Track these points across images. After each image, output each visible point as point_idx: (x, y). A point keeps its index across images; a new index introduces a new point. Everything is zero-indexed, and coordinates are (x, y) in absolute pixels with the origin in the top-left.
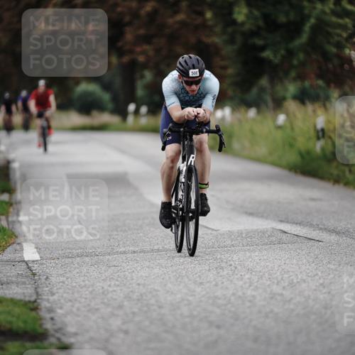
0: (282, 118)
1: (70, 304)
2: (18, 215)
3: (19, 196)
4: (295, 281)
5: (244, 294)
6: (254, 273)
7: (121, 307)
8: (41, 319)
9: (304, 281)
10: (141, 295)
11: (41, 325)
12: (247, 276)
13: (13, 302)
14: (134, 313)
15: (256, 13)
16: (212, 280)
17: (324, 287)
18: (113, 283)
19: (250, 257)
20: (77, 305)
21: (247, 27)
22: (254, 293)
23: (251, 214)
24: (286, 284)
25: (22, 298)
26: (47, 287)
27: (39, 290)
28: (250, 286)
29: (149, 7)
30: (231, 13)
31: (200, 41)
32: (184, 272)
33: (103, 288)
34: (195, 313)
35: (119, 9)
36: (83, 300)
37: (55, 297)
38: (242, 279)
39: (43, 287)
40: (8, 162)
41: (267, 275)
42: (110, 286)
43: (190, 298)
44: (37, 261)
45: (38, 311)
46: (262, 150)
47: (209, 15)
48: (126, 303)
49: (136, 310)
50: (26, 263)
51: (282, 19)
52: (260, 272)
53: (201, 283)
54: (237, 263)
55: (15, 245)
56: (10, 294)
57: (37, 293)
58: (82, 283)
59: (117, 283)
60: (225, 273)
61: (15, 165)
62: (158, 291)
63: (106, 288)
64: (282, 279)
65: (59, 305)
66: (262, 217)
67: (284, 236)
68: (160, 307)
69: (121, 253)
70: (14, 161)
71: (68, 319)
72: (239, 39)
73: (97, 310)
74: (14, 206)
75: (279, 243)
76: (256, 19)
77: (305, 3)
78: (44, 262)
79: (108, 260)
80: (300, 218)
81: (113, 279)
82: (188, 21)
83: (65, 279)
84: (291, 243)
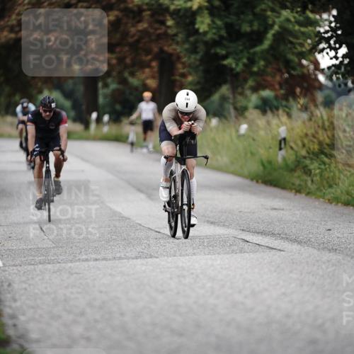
0: (244, 128)
1: (32, 311)
7: (83, 314)
8: (3, 325)
11: (4, 332)
12: (209, 285)
14: (96, 321)
15: (219, 23)
18: (75, 291)
19: (212, 265)
20: (39, 312)
21: (209, 36)
23: (212, 223)
26: (10, 293)
29: (112, 16)
30: (193, 23)
31: (162, 51)
33: (65, 295)
34: (157, 321)
36: (46, 306)
37: (18, 304)
38: (204, 288)
39: (6, 293)
42: (72, 293)
43: (152, 306)
45: (1, 317)
46: (224, 160)
47: (170, 23)
48: (88, 310)
51: (246, 28)
52: (221, 280)
53: (163, 292)
54: (199, 271)
58: (44, 290)
59: (79, 290)
60: (187, 280)
63: (68, 295)
65: (22, 312)
66: (224, 225)
67: (246, 245)
68: (122, 315)
69: (83, 261)
71: (31, 326)
72: (201, 48)
73: (59, 317)
75: (241, 252)
76: (218, 28)
77: (269, 13)
78: (7, 268)
79: (70, 267)
80: (261, 228)
81: (75, 286)
82: (151, 30)
83: (27, 286)
84: (253, 252)
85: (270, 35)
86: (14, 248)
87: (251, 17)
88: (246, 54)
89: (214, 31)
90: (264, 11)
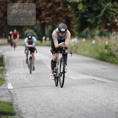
0: (94, 42)
1: (23, 103)
2: (6, 74)
3: (6, 67)
4: (98, 96)
5: (81, 100)
6: (84, 93)
7: (40, 104)
8: (13, 108)
9: (101, 96)
10: (47, 100)
11: (13, 110)
12: (82, 94)
13: (4, 102)
14: (44, 106)
15: (85, 7)
16: (70, 95)
17: (108, 98)
18: (37, 97)
19: (83, 88)
20: (25, 104)
21: (82, 11)
22: (84, 100)
23: (83, 74)
24: (95, 97)
25: (7, 101)
26: (16, 98)
27: (13, 99)
28: (83, 97)
29: (50, 5)
30: (77, 7)
31: (66, 16)
32: (61, 93)
33: (34, 98)
34: (65, 106)
35: (40, 5)
36: (28, 102)
37: (18, 101)
38: (80, 95)
39: (14, 98)
41: (88, 94)
42: (36, 97)
43: (63, 102)
44: (12, 89)
45: (13, 105)
46: (87, 52)
47: (69, 7)
48: (42, 103)
49: (45, 105)
50: (9, 90)
51: (95, 9)
52: (86, 93)
53: (67, 97)
54: (79, 90)
55: (5, 84)
56: (3, 100)
57: (12, 100)
58: (27, 96)
59: (39, 96)
60: (75, 93)
61: (5, 57)
62: (52, 99)
63: (35, 98)
64: (94, 95)
65: (19, 104)
66: (87, 74)
67: (94, 81)
68: (53, 104)
69: (40, 86)
70: (4, 56)
71: (23, 108)
72: (80, 16)
73: (32, 105)
74: (5, 71)
75: (93, 83)
76: (85, 9)
77: (102, 4)
78: (14, 89)
79: (36, 89)
80: (100, 75)
81: (37, 95)
82: (63, 9)
83: (21, 95)
84: (97, 83)
85: (103, 11)
86: (17, 82)
87: (96, 5)
88: (94, 17)
89: (84, 9)
90: (101, 3)
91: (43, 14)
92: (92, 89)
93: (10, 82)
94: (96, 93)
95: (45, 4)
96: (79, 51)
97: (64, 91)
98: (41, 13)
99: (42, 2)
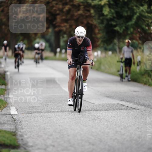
1: (30, 133)
2: (9, 95)
3: (9, 86)
4: (126, 126)
5: (104, 131)
6: (109, 122)
7: (51, 135)
8: (17, 139)
9: (130, 126)
10: (61, 130)
11: (17, 142)
12: (106, 124)
13: (6, 132)
14: (57, 138)
15: (113, 11)
16: (91, 124)
19: (107, 115)
20: (33, 134)
21: (109, 17)
22: (109, 131)
23: (108, 97)
24: (123, 127)
25: (10, 130)
26: (20, 126)
27: (17, 127)
28: (107, 128)
29: (67, 8)
30: (102, 11)
31: (88, 23)
32: (79, 121)
33: (44, 127)
34: (83, 139)
35: (54, 8)
36: (36, 132)
37: (24, 130)
38: (104, 125)
39: (19, 126)
40: (5, 72)
41: (114, 123)
42: (47, 126)
43: (82, 132)
44: (16, 114)
45: (16, 136)
46: (114, 70)
47: (92, 11)
48: (54, 134)
50: (12, 115)
51: (125, 14)
52: (112, 122)
54: (102, 118)
55: (7, 107)
56: (4, 128)
57: (16, 128)
58: (35, 125)
59: (50, 125)
60: (97, 122)
61: (8, 73)
63: (45, 127)
64: (121, 125)
65: (25, 134)
66: (113, 98)
67: (122, 107)
68: (68, 136)
69: (52, 112)
70: (7, 71)
71: (29, 140)
72: (105, 22)
73: (41, 136)
74: (7, 91)
75: (120, 110)
76: (113, 13)
77: (135, 8)
78: (19, 115)
79: (47, 115)
80: (129, 99)
81: (49, 123)
82: (84, 14)
83: (28, 123)
84: (125, 110)
85: (135, 17)
86: (23, 106)
87: (127, 9)
88: (124, 25)
89: (111, 14)
90: (133, 6)
91: (59, 19)
92: (118, 116)
93: (14, 106)
94: (124, 122)
95: (61, 6)
96: (103, 67)
97: (83, 118)
98: (55, 19)
99: (57, 4)
